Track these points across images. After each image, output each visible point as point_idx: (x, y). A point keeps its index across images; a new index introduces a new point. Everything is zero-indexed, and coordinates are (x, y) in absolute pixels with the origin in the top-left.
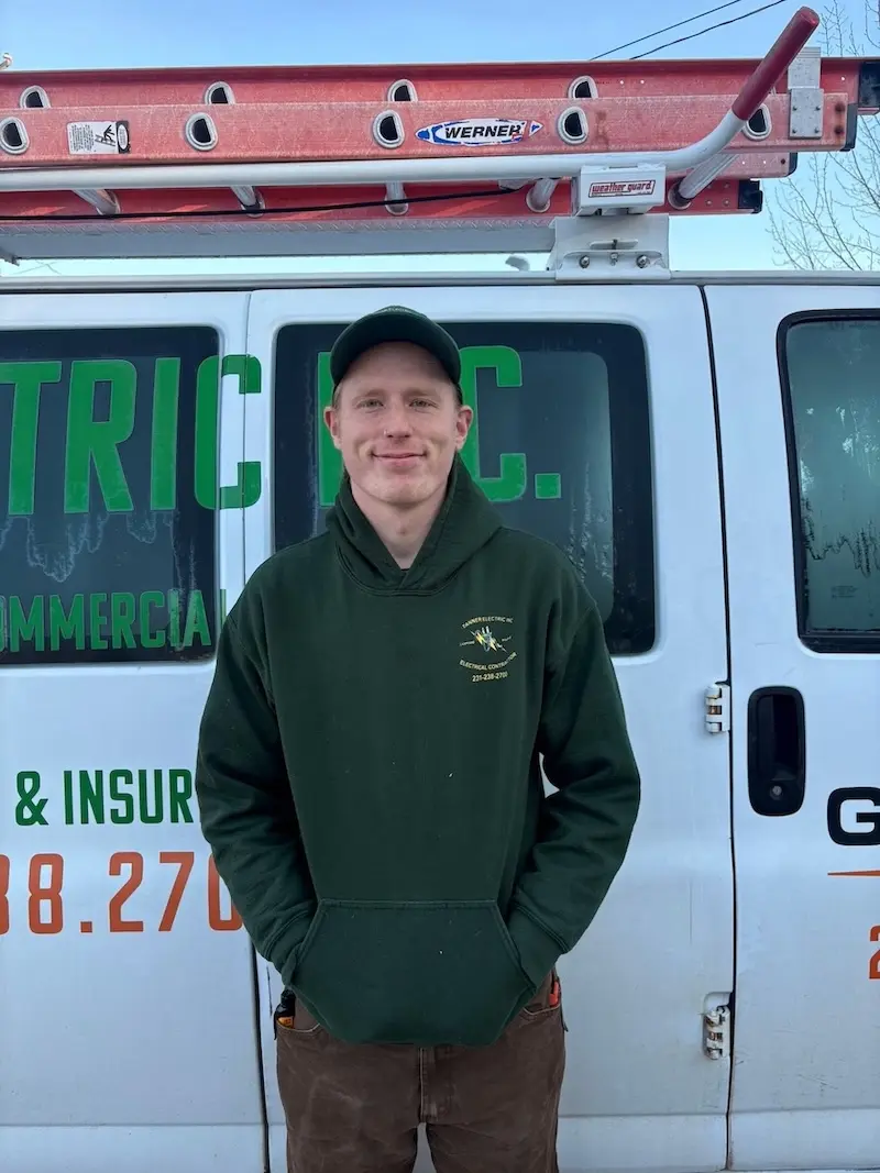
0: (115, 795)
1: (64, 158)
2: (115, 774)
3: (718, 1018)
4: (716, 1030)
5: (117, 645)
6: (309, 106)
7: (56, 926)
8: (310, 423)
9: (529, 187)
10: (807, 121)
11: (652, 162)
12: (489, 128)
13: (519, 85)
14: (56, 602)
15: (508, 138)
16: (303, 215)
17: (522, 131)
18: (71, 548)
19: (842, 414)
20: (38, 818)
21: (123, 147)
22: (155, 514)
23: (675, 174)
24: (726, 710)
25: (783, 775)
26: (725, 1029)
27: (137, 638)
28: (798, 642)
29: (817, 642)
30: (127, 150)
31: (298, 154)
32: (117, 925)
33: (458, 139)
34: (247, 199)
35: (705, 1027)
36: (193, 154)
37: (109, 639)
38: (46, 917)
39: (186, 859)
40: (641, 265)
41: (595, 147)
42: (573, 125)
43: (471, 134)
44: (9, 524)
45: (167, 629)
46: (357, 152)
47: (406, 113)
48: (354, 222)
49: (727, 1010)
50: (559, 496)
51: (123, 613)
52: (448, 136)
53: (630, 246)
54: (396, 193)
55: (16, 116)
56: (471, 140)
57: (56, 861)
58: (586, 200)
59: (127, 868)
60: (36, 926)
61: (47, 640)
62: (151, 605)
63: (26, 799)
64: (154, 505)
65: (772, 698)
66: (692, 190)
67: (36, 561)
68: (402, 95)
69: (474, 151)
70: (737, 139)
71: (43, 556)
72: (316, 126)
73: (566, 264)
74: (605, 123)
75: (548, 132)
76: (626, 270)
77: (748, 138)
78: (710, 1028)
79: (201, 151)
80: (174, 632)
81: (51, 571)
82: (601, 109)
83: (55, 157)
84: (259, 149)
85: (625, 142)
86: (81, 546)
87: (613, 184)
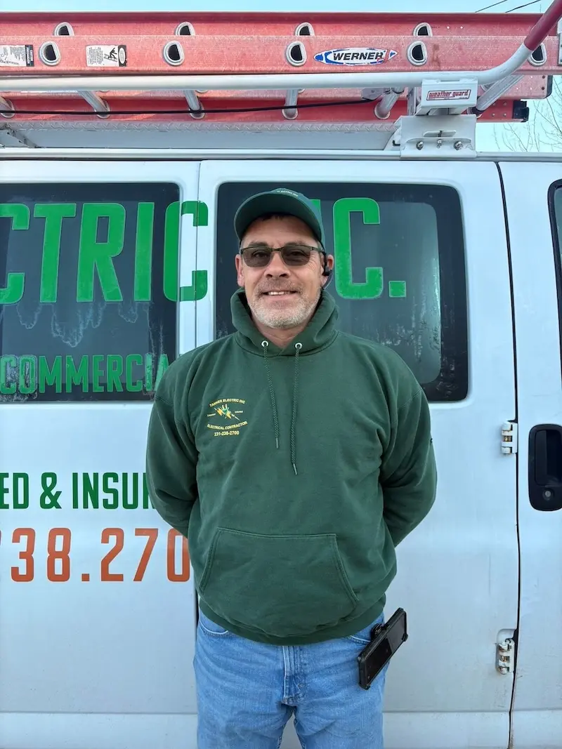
0: (106, 490)
1: (83, 69)
2: (106, 476)
3: (506, 646)
4: (505, 654)
5: (110, 389)
6: (245, 38)
7: (65, 576)
9: (379, 99)
11: (470, 78)
12: (362, 54)
13: (381, 27)
14: (70, 359)
15: (374, 60)
17: (384, 56)
18: (81, 328)
20: (55, 504)
21: (123, 62)
22: (137, 303)
25: (553, 484)
26: (511, 654)
27: (124, 385)
30: (125, 64)
31: (237, 69)
32: (106, 576)
33: (342, 61)
35: (497, 653)
36: (170, 68)
37: (105, 385)
38: (59, 570)
39: (153, 533)
40: (457, 148)
41: (432, 68)
42: (417, 53)
43: (351, 58)
44: (40, 309)
45: (144, 380)
46: (275, 68)
47: (308, 43)
48: (260, 124)
49: (512, 641)
50: (405, 296)
51: (114, 368)
52: (335, 59)
53: (450, 135)
55: (53, 40)
57: (66, 533)
58: (424, 103)
59: (113, 539)
60: (52, 577)
61: (64, 386)
62: (134, 363)
63: (47, 491)
64: (137, 298)
65: (544, 432)
66: (483, 105)
67: (58, 333)
68: (305, 32)
69: (352, 69)
70: (524, 65)
71: (62, 330)
72: (250, 51)
73: (407, 147)
74: (438, 52)
75: (401, 58)
76: (447, 151)
77: (531, 64)
78: (501, 653)
79: (173, 66)
80: (148, 382)
81: (67, 340)
82: (436, 43)
83: (77, 68)
84: (210, 65)
85: (451, 65)
86: (87, 324)
87: (443, 92)
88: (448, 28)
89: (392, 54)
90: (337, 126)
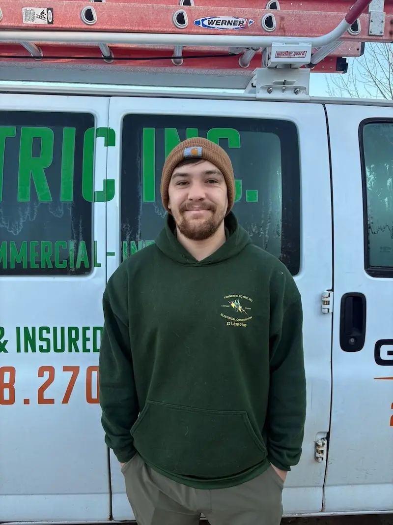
0: (41, 339)
1: (20, 25)
2: (41, 329)
3: (322, 443)
4: (320, 449)
5: (43, 266)
6: (142, 5)
7: (12, 401)
8: (139, 162)
9: (241, 55)
10: (377, 28)
11: (306, 42)
12: (229, 21)
13: (243, 1)
14: (13, 244)
15: (237, 26)
17: (245, 23)
18: (22, 221)
19: (387, 167)
20: (3, 349)
21: (50, 21)
22: (62, 204)
25: (356, 333)
26: (325, 449)
27: (53, 263)
28: (364, 272)
29: (373, 272)
31: (136, 29)
32: (42, 400)
33: (214, 26)
34: (106, 52)
35: (315, 447)
36: (86, 26)
37: (39, 263)
38: (7, 396)
39: (75, 370)
40: (296, 93)
41: (279, 34)
42: (269, 22)
43: (220, 24)
45: (68, 261)
46: (165, 30)
47: (189, 11)
48: (156, 68)
49: (325, 439)
50: (257, 201)
51: (46, 251)
52: (209, 24)
53: (291, 83)
54: (178, 53)
58: (273, 59)
59: (47, 374)
60: (2, 401)
61: (9, 264)
62: (61, 247)
64: (62, 199)
65: (352, 298)
66: (317, 59)
67: (3, 224)
68: (187, 3)
69: (221, 32)
70: (345, 34)
71: (7, 222)
72: (146, 16)
73: (261, 91)
74: (284, 22)
76: (289, 95)
77: (350, 34)
78: (318, 448)
79: (88, 25)
80: (71, 261)
81: (11, 230)
82: (282, 15)
83: (16, 24)
84: (117, 25)
85: (293, 32)
86: (26, 218)
87: (287, 52)
89: (250, 22)
90: (212, 71)
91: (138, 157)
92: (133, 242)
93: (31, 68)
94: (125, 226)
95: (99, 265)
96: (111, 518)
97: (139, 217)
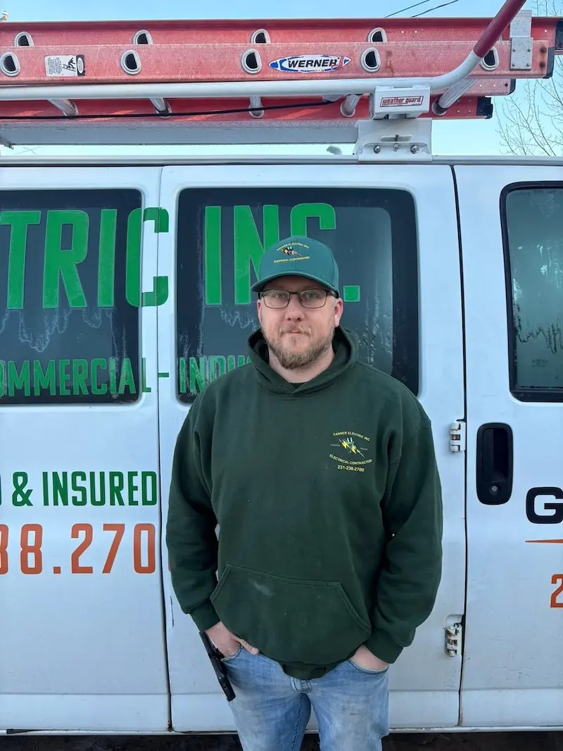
0: (75, 488)
1: (42, 79)
2: (75, 475)
3: (454, 631)
4: (452, 638)
5: (76, 392)
6: (200, 46)
7: (38, 569)
8: (200, 252)
9: (342, 100)
10: (522, 59)
11: (422, 84)
12: (317, 61)
13: (336, 33)
14: (37, 363)
15: (328, 67)
16: (196, 118)
17: (337, 63)
18: (48, 333)
19: (541, 249)
20: (26, 501)
21: (81, 72)
22: (100, 310)
23: (436, 93)
24: (463, 438)
25: (500, 480)
26: (459, 638)
27: (89, 388)
28: (510, 395)
29: (521, 395)
30: (83, 74)
31: (193, 77)
32: (76, 569)
33: (297, 68)
34: (160, 106)
35: (446, 636)
36: (128, 77)
37: (70, 388)
38: (31, 563)
39: (120, 529)
40: (413, 152)
41: (385, 74)
42: (371, 59)
43: (305, 65)
45: (109, 386)
46: (231, 76)
47: (263, 51)
48: (228, 122)
49: (460, 626)
50: (359, 300)
51: (80, 372)
52: (290, 66)
53: (407, 139)
54: (256, 103)
55: (12, 51)
56: (305, 69)
57: (38, 529)
58: (378, 109)
59: (82, 534)
60: (25, 569)
61: (32, 389)
62: (98, 367)
63: (19, 489)
64: (100, 304)
65: (492, 431)
66: (447, 103)
67: (24, 338)
68: (261, 39)
69: (307, 76)
70: (477, 70)
71: (29, 336)
72: (205, 59)
73: (365, 151)
74: (392, 59)
75: (355, 64)
76: (404, 155)
77: (484, 69)
78: (449, 637)
79: (131, 75)
80: (113, 385)
81: (34, 345)
82: (389, 49)
83: (37, 78)
84: (167, 74)
85: (404, 71)
86: (53, 330)
87: (396, 99)
88: (403, 32)
89: (346, 61)
91: (199, 246)
92: (193, 359)
93: (64, 129)
94: (182, 337)
95: (149, 390)
96: (170, 727)
97: (201, 325)
